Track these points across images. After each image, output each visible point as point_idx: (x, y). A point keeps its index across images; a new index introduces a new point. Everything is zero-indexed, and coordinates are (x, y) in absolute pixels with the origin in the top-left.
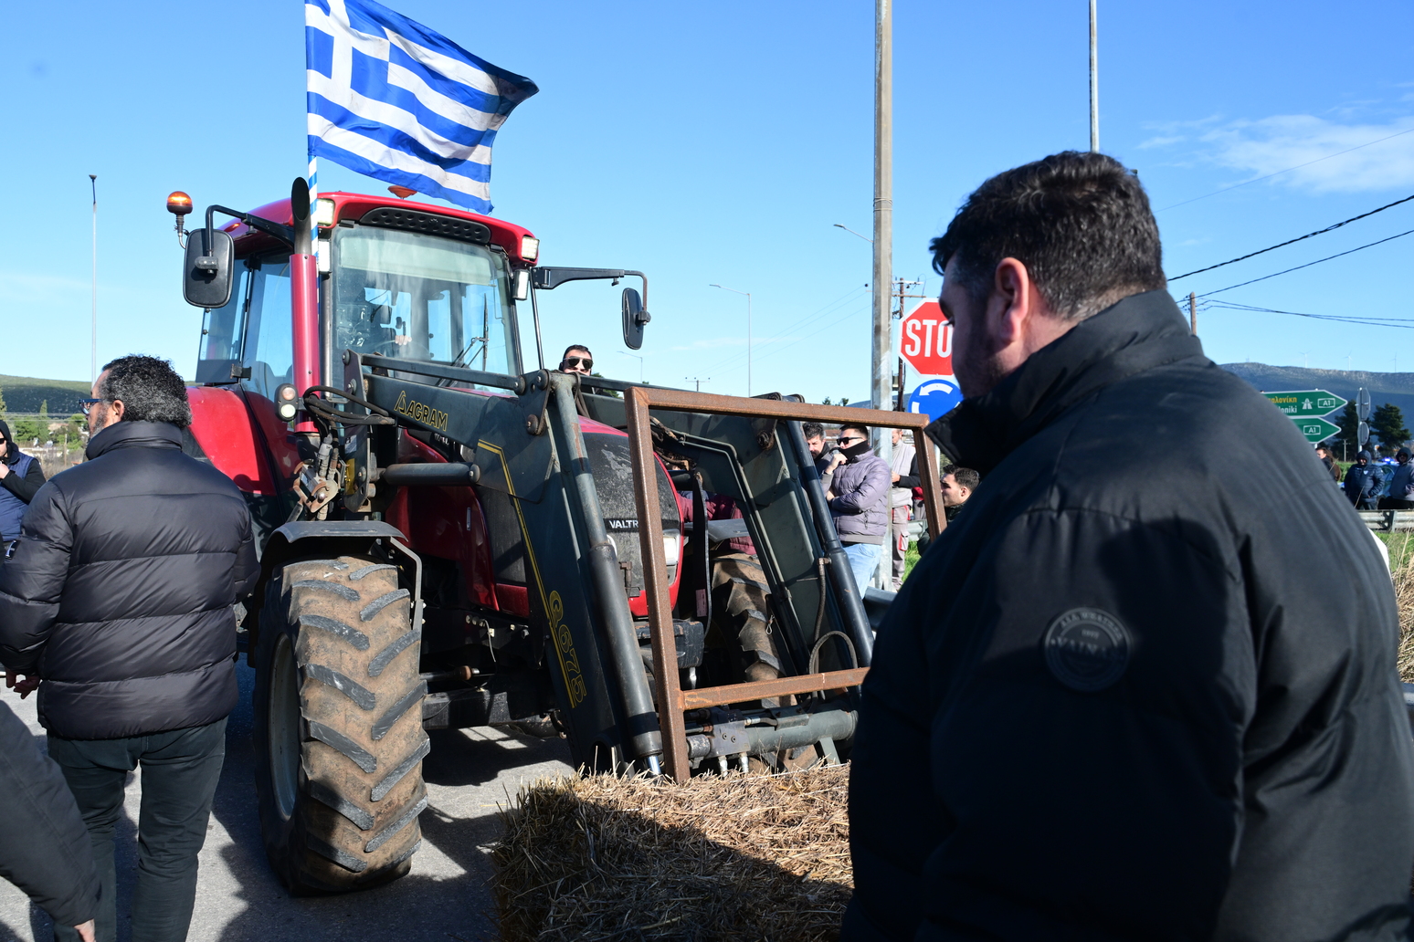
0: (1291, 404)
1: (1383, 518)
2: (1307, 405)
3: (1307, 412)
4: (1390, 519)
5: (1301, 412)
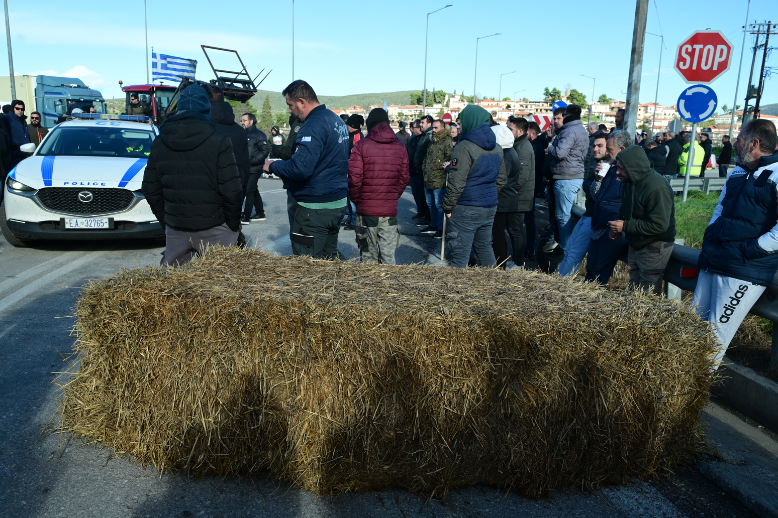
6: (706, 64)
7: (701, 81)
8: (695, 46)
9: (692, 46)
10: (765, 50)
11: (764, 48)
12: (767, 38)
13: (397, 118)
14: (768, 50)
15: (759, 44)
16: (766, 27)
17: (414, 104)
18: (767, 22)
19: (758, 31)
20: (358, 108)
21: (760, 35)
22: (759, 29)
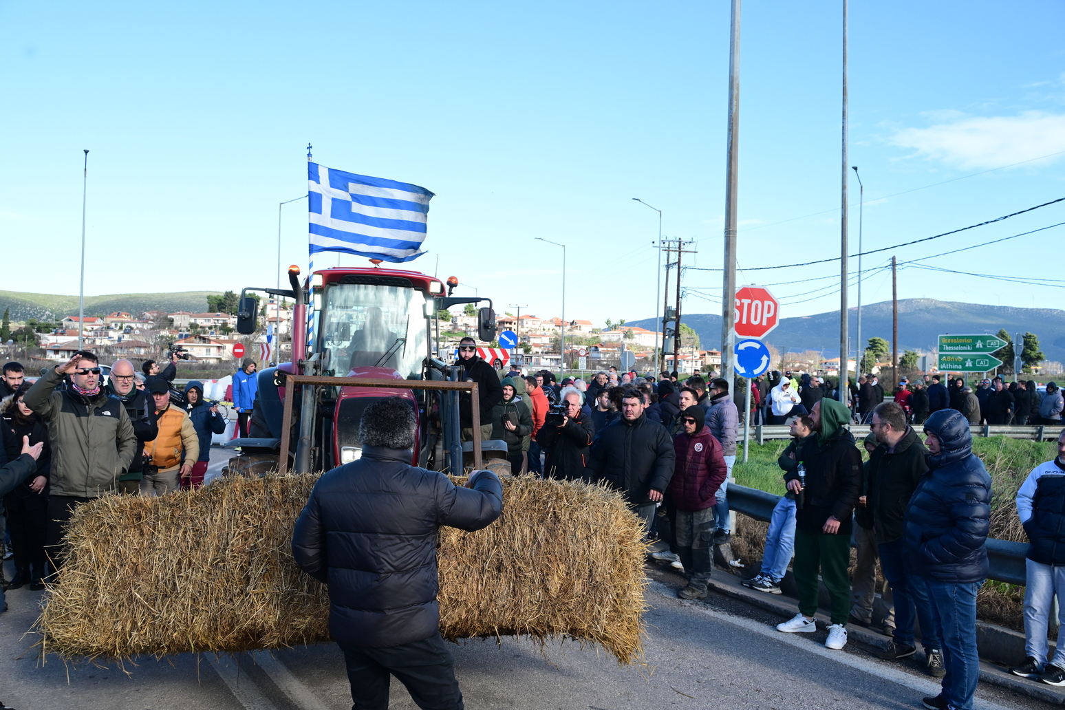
0: (968, 344)
1: (1035, 431)
2: (979, 345)
3: (979, 350)
4: (1040, 432)
5: (975, 349)
6: (755, 319)
7: (752, 335)
8: (743, 301)
9: (741, 301)
10: (679, 268)
11: (677, 266)
12: (680, 256)
13: (189, 331)
14: (681, 269)
15: (671, 261)
16: (678, 244)
17: (214, 312)
18: (678, 239)
19: (669, 248)
20: (124, 316)
21: (670, 252)
22: (669, 245)
